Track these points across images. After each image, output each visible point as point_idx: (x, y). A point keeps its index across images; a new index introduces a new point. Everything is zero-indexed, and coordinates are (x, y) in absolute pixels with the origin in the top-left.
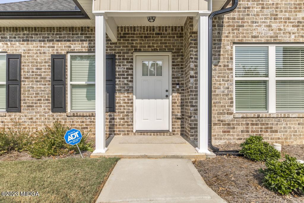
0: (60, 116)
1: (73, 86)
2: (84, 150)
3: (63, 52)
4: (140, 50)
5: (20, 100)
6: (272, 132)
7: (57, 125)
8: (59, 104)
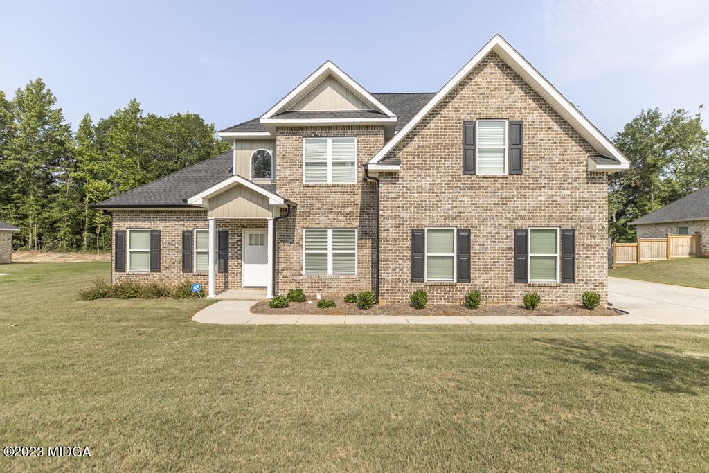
0: (188, 275)
1: (198, 253)
2: (203, 296)
3: (191, 229)
4: (246, 227)
5: (160, 263)
6: (328, 288)
7: (187, 280)
8: (187, 266)
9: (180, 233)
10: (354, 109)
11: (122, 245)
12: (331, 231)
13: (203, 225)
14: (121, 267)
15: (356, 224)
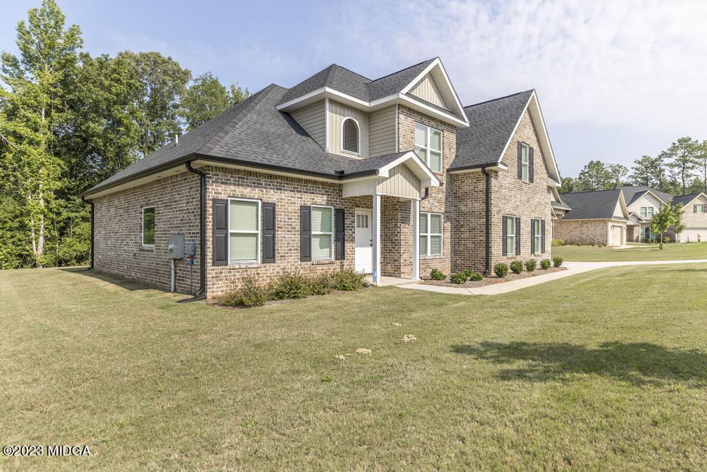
1: (316, 236)
3: (309, 204)
4: (359, 206)
5: (274, 250)
8: (306, 254)
9: (297, 208)
11: (222, 224)
12: (429, 215)
13: (321, 200)
14: (221, 257)
15: (443, 210)
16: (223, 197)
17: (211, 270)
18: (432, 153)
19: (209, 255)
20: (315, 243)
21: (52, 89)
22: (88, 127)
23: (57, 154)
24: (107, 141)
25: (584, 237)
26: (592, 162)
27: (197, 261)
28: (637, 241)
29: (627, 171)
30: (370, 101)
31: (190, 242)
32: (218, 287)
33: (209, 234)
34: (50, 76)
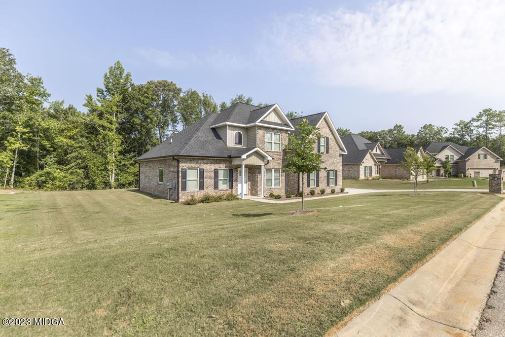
0: (217, 191)
1: (220, 180)
5: (204, 186)
8: (216, 187)
9: (213, 170)
10: (280, 122)
11: (184, 177)
12: (273, 170)
13: (223, 166)
14: (184, 188)
15: (281, 167)
16: (185, 168)
17: (181, 193)
18: (275, 143)
19: (180, 187)
20: (220, 183)
21: (118, 104)
22: (134, 121)
23: (120, 134)
24: (142, 126)
25: (397, 174)
26: (426, 125)
27: (176, 189)
28: (442, 176)
29: (448, 130)
30: (246, 124)
31: (175, 182)
32: (182, 199)
33: (180, 180)
34: (117, 98)
